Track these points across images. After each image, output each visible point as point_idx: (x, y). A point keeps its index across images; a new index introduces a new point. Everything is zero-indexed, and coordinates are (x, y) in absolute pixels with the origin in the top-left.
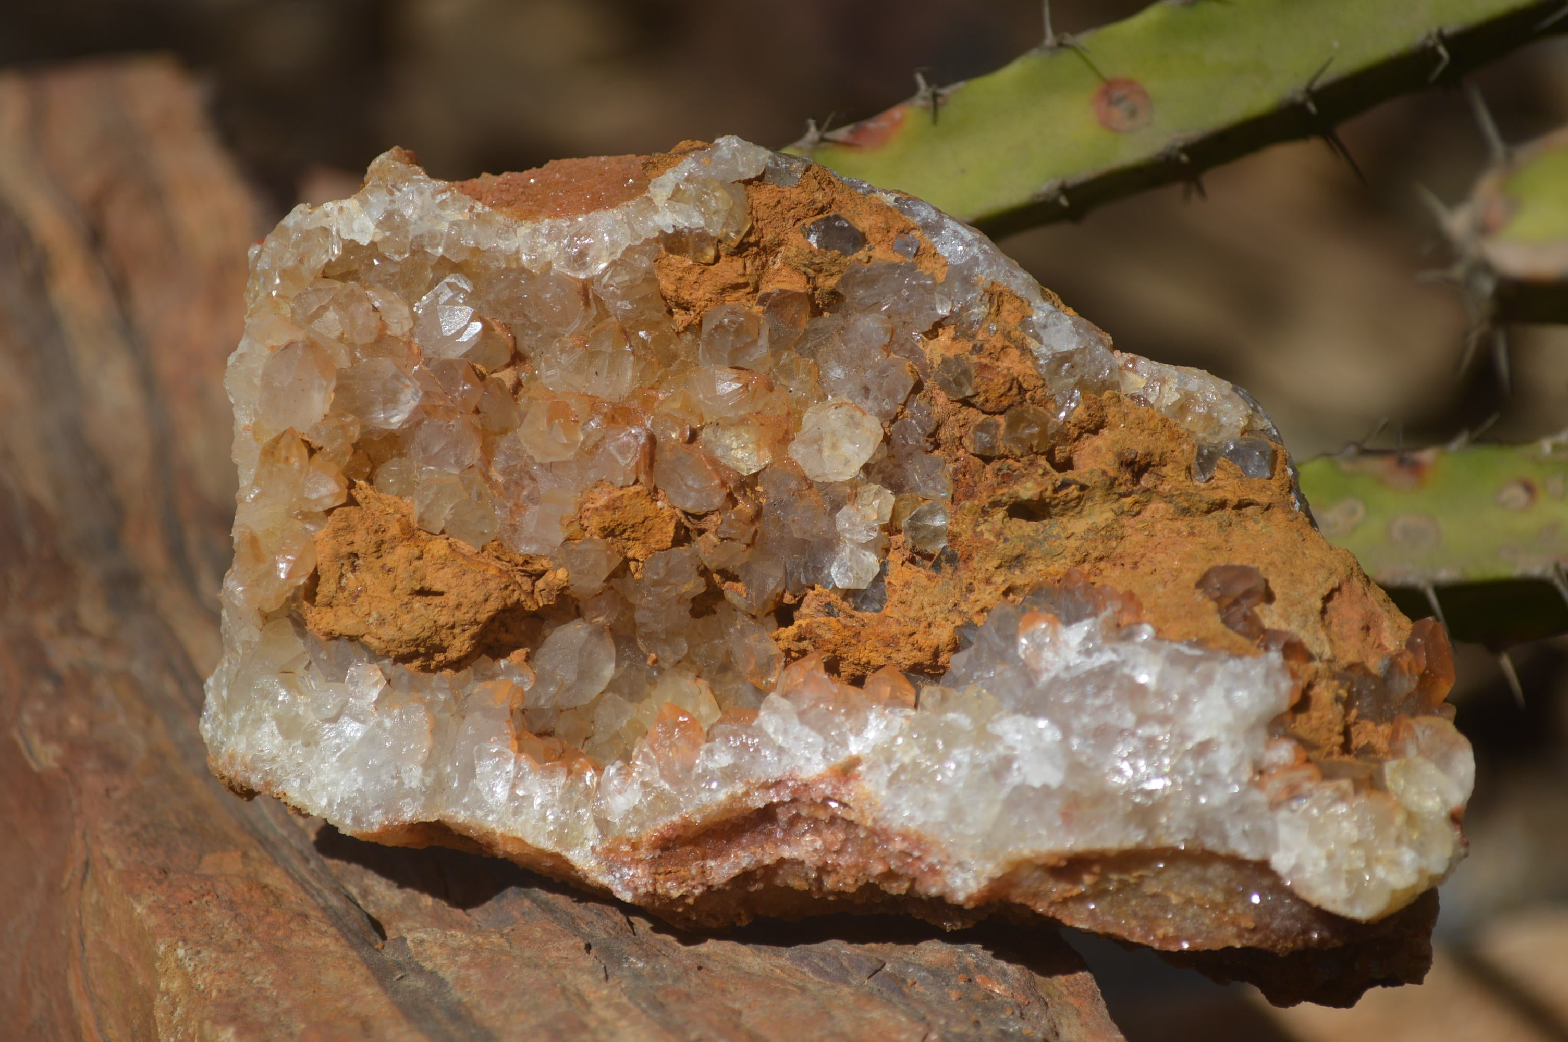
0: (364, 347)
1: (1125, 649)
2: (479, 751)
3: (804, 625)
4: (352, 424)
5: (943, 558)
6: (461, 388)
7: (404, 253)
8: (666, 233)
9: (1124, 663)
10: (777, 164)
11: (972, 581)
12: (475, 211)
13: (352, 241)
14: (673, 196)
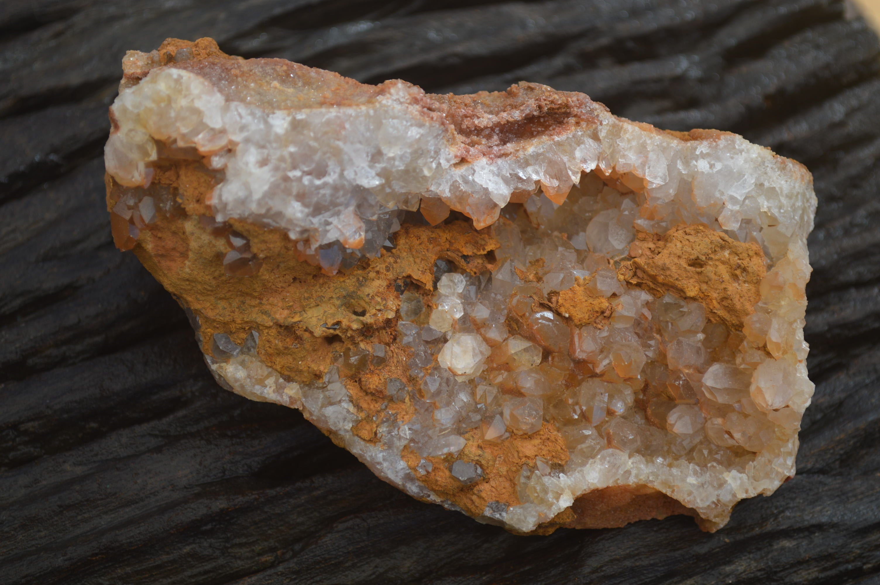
0: (733, 410)
1: (306, 225)
2: (665, 180)
3: (482, 251)
4: (741, 364)
5: (403, 288)
6: (681, 382)
7: (710, 467)
8: (563, 473)
9: (308, 215)
10: (500, 514)
11: (387, 273)
12: (671, 490)
13: (741, 473)
14: (560, 496)
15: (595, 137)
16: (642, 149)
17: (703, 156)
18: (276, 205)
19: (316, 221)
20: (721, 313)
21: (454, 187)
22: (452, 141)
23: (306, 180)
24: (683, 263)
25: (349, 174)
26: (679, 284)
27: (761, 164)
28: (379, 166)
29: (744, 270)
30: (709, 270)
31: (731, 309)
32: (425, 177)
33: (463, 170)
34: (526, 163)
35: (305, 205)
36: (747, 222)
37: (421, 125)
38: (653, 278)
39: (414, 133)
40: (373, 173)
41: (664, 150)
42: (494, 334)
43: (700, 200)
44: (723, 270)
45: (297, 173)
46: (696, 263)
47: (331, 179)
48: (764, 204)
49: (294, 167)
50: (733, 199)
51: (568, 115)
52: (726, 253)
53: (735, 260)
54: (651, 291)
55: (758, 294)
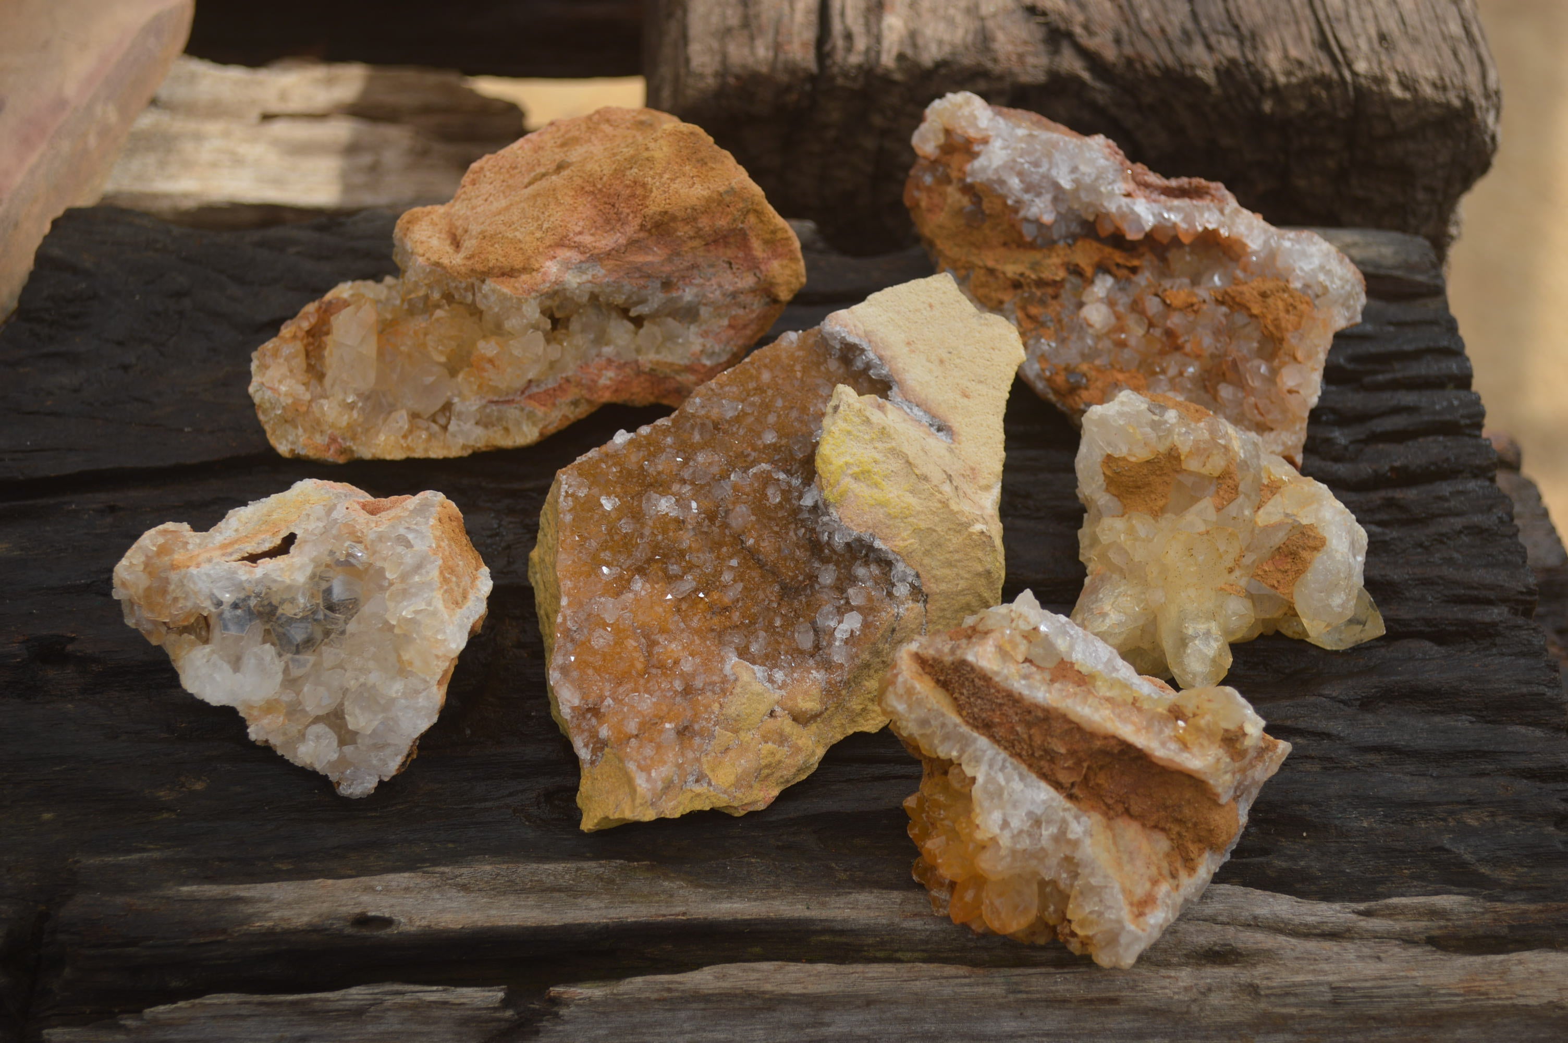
1: (1019, 197)
2: (1260, 248)
3: (1129, 263)
4: (1276, 363)
9: (1021, 190)
11: (1064, 256)
15: (1222, 211)
16: (1250, 228)
17: (1289, 239)
18: (1005, 176)
19: (1027, 197)
20: (1271, 328)
21: (1119, 207)
22: (1125, 180)
23: (1026, 166)
24: (1255, 293)
25: (1054, 173)
26: (1248, 305)
27: (1327, 255)
28: (1074, 176)
29: (1295, 308)
30: (1270, 301)
31: (1278, 327)
32: (1101, 193)
33: (1128, 200)
34: (1169, 210)
35: (1022, 181)
36: (1307, 286)
37: (1107, 159)
38: (1233, 298)
39: (1102, 162)
40: (1069, 178)
41: (1265, 231)
42: (1121, 309)
43: (1280, 263)
44: (1281, 305)
45: (1022, 160)
46: (1264, 295)
47: (1043, 170)
48: (1322, 277)
49: (1021, 156)
50: (1302, 269)
51: (1207, 193)
52: (1286, 295)
53: (1290, 300)
54: (1230, 307)
55: (1299, 323)
